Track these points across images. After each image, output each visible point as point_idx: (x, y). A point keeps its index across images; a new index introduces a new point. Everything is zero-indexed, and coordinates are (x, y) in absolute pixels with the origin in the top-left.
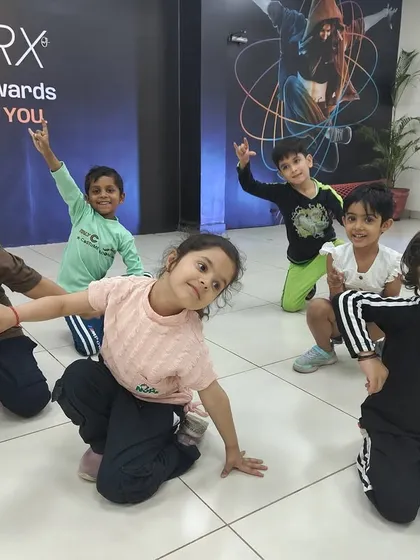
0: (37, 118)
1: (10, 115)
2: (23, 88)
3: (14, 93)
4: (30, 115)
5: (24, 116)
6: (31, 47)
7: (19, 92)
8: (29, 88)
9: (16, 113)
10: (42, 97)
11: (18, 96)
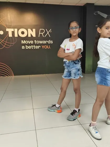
0: (49, 47)
1: (43, 47)
2: (46, 41)
3: (44, 43)
4: (47, 47)
5: (46, 47)
6: (48, 33)
7: (45, 42)
8: (47, 41)
9: (44, 47)
10: (50, 43)
11: (45, 43)
